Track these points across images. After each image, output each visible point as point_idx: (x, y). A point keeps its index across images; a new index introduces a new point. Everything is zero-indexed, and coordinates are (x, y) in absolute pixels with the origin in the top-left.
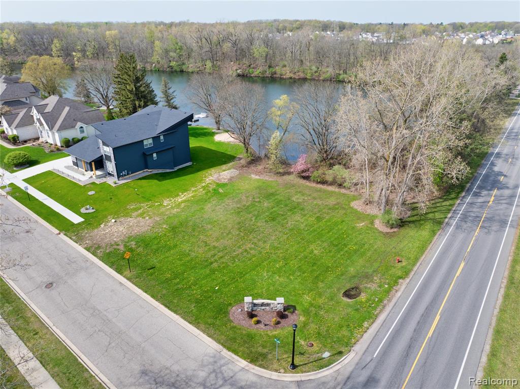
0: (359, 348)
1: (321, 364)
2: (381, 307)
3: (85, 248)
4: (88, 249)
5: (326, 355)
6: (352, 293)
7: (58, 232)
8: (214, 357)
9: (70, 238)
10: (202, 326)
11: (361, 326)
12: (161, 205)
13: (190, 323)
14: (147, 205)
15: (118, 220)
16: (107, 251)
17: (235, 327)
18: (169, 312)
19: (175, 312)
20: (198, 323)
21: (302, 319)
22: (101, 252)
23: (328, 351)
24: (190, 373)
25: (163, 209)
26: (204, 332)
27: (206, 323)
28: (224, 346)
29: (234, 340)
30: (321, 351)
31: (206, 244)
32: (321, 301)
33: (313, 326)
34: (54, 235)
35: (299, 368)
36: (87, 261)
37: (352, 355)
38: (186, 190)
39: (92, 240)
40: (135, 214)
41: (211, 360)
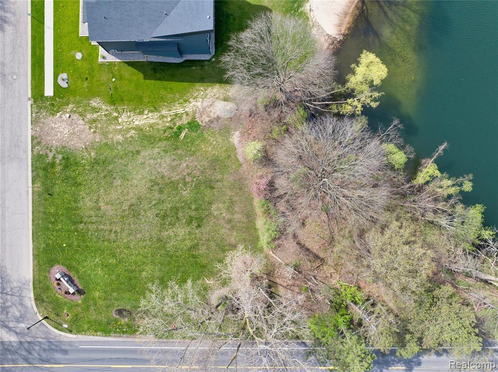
0: (81, 337)
1: (58, 326)
2: (118, 335)
3: (32, 136)
4: (33, 138)
5: (65, 326)
6: (124, 313)
7: (30, 95)
8: (26, 282)
9: (32, 114)
10: (36, 262)
11: (96, 331)
12: (116, 118)
13: (33, 255)
14: (107, 110)
15: (72, 117)
16: (41, 153)
17: (47, 277)
18: (31, 238)
19: (33, 241)
20: (36, 258)
21: (80, 302)
22: (38, 149)
23: (68, 326)
24: (12, 279)
25: (112, 128)
26: (34, 266)
27: (39, 262)
28: (33, 282)
29: (40, 282)
30: (66, 322)
31: (97, 201)
32: (101, 302)
33: (80, 309)
34: (27, 98)
35: (48, 320)
36: (26, 152)
37: (74, 336)
38: (156, 109)
39: (41, 128)
40: (89, 116)
41: (24, 281)
